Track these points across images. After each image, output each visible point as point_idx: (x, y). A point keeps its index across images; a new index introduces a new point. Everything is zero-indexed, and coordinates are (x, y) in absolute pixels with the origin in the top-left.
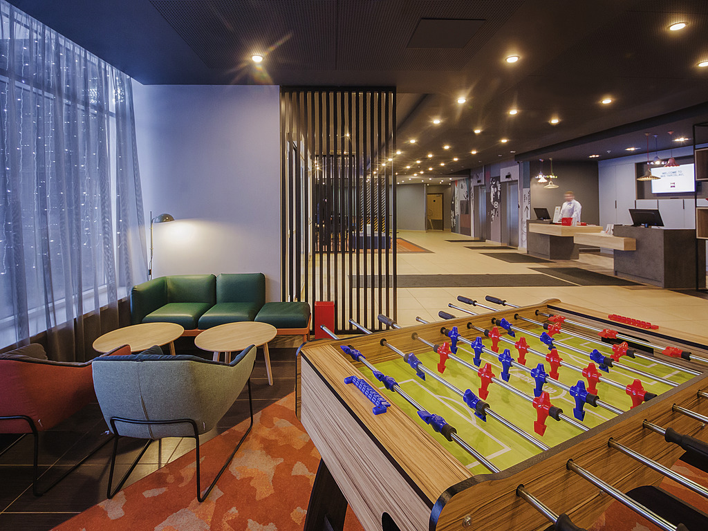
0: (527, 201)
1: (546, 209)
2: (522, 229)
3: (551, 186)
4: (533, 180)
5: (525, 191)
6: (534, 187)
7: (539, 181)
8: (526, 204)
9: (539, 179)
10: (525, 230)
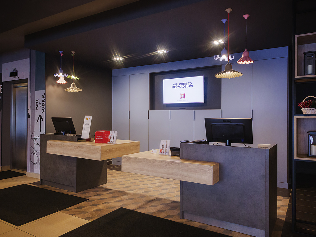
0: (40, 108)
1: (70, 120)
2: (32, 147)
3: (73, 89)
4: (50, 79)
5: (39, 94)
6: (51, 89)
7: (58, 82)
8: (39, 112)
9: (58, 78)
10: (37, 148)
